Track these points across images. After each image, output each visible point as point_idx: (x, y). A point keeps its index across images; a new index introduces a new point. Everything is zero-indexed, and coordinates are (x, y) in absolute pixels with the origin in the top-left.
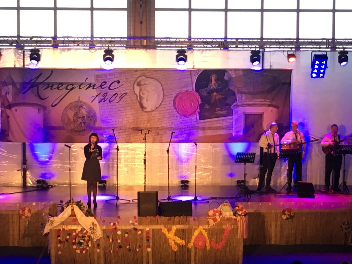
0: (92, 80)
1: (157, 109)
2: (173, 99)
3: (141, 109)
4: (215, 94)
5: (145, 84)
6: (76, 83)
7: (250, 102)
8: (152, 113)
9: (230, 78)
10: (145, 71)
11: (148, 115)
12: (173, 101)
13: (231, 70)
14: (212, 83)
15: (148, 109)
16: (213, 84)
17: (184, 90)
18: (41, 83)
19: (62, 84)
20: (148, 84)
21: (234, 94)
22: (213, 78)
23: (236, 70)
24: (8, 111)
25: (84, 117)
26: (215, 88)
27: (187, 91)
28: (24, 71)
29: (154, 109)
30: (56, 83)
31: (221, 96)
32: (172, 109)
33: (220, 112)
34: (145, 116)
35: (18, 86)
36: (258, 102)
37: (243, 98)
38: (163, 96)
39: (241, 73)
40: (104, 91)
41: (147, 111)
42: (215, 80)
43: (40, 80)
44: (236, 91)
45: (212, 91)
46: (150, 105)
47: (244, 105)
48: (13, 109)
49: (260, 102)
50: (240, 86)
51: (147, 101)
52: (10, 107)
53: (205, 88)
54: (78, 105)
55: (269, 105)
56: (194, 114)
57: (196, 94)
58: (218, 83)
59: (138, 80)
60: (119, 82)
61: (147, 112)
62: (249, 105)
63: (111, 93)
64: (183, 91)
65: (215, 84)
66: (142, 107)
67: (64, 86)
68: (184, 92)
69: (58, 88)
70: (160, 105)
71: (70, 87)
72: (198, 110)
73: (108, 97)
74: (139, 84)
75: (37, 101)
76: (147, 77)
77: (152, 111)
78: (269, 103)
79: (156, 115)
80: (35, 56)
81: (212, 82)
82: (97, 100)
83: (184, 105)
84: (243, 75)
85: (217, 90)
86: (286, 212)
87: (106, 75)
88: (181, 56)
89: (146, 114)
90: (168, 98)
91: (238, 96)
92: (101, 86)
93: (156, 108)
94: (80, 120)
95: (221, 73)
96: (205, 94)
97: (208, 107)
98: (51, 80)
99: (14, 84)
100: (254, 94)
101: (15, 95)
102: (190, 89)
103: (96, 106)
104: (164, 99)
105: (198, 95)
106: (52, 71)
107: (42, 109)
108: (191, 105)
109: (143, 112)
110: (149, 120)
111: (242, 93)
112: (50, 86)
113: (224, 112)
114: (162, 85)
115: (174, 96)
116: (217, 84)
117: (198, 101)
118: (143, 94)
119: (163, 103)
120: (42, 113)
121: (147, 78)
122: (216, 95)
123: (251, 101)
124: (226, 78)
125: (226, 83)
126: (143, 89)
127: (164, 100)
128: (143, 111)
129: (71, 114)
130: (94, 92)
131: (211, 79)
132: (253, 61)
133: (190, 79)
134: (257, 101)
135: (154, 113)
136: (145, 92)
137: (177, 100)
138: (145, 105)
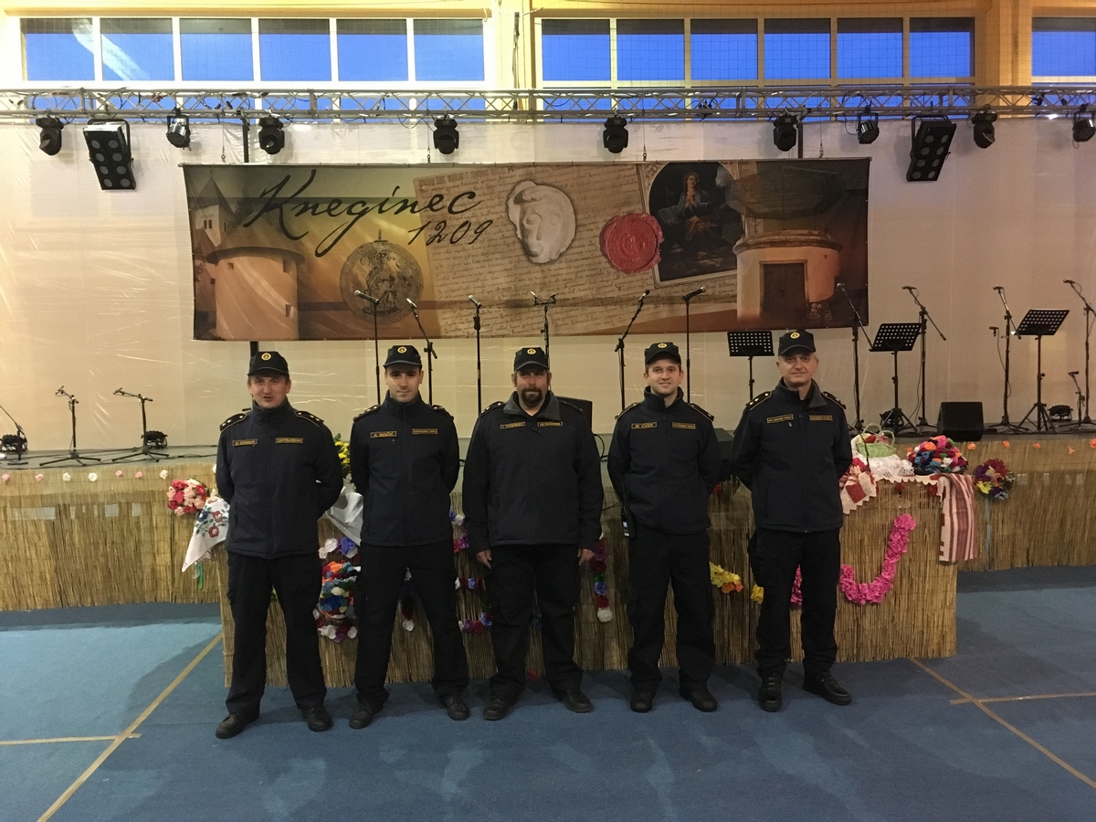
0: (408, 192)
1: (563, 259)
2: (598, 232)
3: (524, 258)
4: (695, 219)
5: (533, 200)
6: (372, 200)
7: (776, 238)
8: (553, 267)
9: (729, 180)
10: (533, 169)
11: (543, 271)
12: (598, 239)
13: (732, 162)
14: (688, 193)
15: (543, 258)
16: (691, 197)
17: (626, 210)
18: (288, 200)
19: (339, 201)
20: (541, 199)
21: (738, 219)
22: (690, 182)
23: (741, 162)
24: (209, 267)
25: (392, 279)
26: (696, 206)
27: (630, 214)
28: (246, 173)
29: (554, 257)
30: (324, 200)
31: (708, 225)
32: (596, 257)
33: (708, 262)
34: (537, 275)
35: (234, 208)
36: (794, 237)
37: (760, 229)
38: (577, 227)
39: (754, 170)
40: (438, 216)
41: (540, 262)
42: (695, 188)
43: (287, 192)
44: (743, 210)
45: (689, 213)
46: (544, 247)
47: (760, 243)
48: (223, 263)
49: (799, 237)
50: (753, 200)
51: (538, 239)
52: (214, 257)
53: (673, 207)
54: (375, 254)
55: (821, 244)
56: (647, 267)
57: (652, 221)
58: (701, 194)
59: (518, 190)
60: (472, 195)
61: (540, 264)
62: (773, 244)
63: (454, 222)
64: (622, 215)
65: (693, 196)
66: (528, 253)
67: (344, 206)
68: (624, 217)
69: (329, 211)
70: (570, 247)
71: (358, 208)
72: (657, 257)
73: (448, 231)
74: (519, 200)
75: (285, 245)
76: (538, 181)
77: (551, 262)
78: (818, 238)
79: (560, 272)
80: (273, 136)
81: (687, 191)
82: (423, 238)
83: (626, 247)
84: (759, 174)
85: (698, 211)
86: (991, 472)
87: (441, 179)
88: (616, 136)
89: (538, 268)
90: (587, 230)
91: (747, 224)
92: (431, 206)
93: (561, 255)
94: (384, 287)
95: (707, 170)
96: (671, 220)
97: (679, 250)
98: (311, 192)
99: (222, 202)
100: (784, 219)
101: (228, 229)
102: (637, 208)
103: (420, 251)
104: (578, 234)
105: (656, 222)
106: (314, 171)
107: (293, 265)
108: (641, 246)
109: (531, 265)
110: (545, 283)
111: (756, 216)
112: (310, 206)
113: (717, 262)
114: (572, 201)
115: (601, 225)
116: (698, 197)
117: (656, 237)
118: (528, 222)
119: (576, 243)
120: (293, 271)
121: (537, 184)
122: (698, 222)
123: (778, 235)
124: (719, 181)
125: (720, 194)
126: (529, 211)
127: (578, 237)
128: (532, 262)
129: (363, 270)
130: (416, 219)
131: (686, 184)
133: (636, 186)
134: (793, 234)
135: (556, 266)
136: (533, 217)
137: (608, 235)
138: (534, 249)
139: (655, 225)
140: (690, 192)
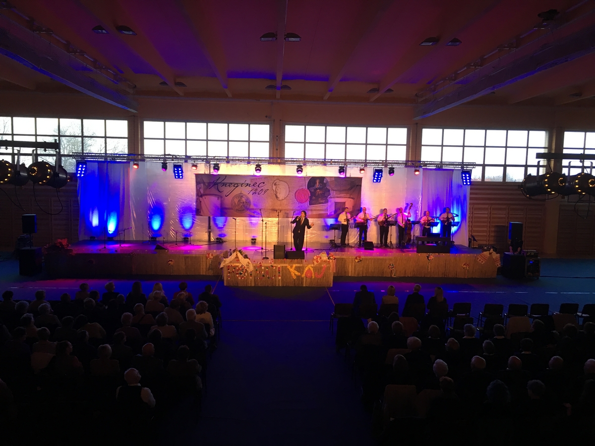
0: (248, 182)
2: (294, 193)
4: (318, 190)
5: (279, 184)
6: (239, 183)
9: (327, 182)
13: (328, 177)
15: (280, 199)
16: (317, 185)
17: (301, 188)
18: (219, 183)
19: (232, 184)
21: (329, 191)
22: (318, 181)
23: (330, 177)
24: (201, 198)
25: (243, 202)
26: (319, 187)
28: (210, 176)
29: (283, 198)
30: (228, 183)
31: (322, 192)
32: (294, 199)
33: (321, 201)
34: (279, 203)
35: (207, 184)
37: (334, 193)
38: (289, 191)
39: (333, 179)
40: (255, 188)
43: (219, 181)
44: (330, 189)
45: (317, 189)
46: (281, 196)
47: (334, 197)
48: (204, 197)
49: (344, 196)
50: (333, 186)
51: (280, 194)
52: (201, 196)
53: (313, 187)
54: (241, 196)
55: (349, 198)
56: (306, 202)
58: (320, 184)
59: (275, 182)
60: (264, 183)
62: (337, 197)
63: (259, 189)
66: (277, 197)
67: (233, 185)
69: (229, 186)
70: (287, 196)
71: (236, 185)
72: (309, 200)
73: (258, 191)
74: (275, 184)
75: (217, 193)
76: (280, 180)
77: (283, 200)
78: (349, 196)
80: (217, 168)
82: (251, 193)
83: (301, 197)
85: (319, 189)
86: (358, 258)
87: (256, 179)
88: (300, 169)
91: (331, 192)
92: (254, 185)
93: (285, 198)
94: (241, 204)
95: (322, 179)
96: (313, 191)
97: (314, 198)
98: (225, 181)
99: (204, 183)
100: (341, 191)
101: (205, 190)
102: (304, 187)
103: (251, 197)
106: (226, 176)
107: (220, 198)
108: (305, 197)
110: (281, 205)
111: (334, 190)
112: (225, 184)
113: (323, 201)
114: (288, 185)
115: (295, 191)
118: (277, 190)
120: (220, 200)
123: (339, 195)
124: (325, 182)
125: (325, 185)
126: (277, 187)
128: (278, 199)
129: (236, 201)
130: (249, 189)
132: (340, 172)
133: (304, 182)
134: (342, 195)
136: (279, 189)
137: (297, 194)
138: (278, 196)
139: (309, 192)
140: (318, 184)
